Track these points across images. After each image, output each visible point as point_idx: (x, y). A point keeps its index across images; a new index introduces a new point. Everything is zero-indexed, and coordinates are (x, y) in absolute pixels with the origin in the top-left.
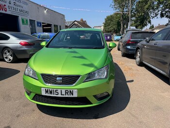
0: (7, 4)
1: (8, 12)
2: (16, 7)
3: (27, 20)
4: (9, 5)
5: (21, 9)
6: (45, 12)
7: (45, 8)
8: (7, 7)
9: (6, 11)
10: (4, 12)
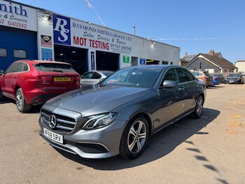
0: (110, 42)
1: (110, 51)
2: (119, 44)
3: (128, 58)
4: (112, 43)
5: (124, 45)
6: (152, 46)
7: (153, 41)
8: (109, 45)
9: (108, 49)
10: (106, 50)
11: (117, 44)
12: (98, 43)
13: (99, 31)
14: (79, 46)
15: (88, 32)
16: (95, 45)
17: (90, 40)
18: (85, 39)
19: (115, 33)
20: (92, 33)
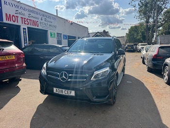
0: (39, 21)
1: (40, 27)
2: (46, 23)
3: (54, 34)
4: (41, 21)
5: (50, 24)
8: (39, 23)
9: (38, 26)
10: (36, 27)
11: (45, 22)
12: (29, 21)
13: (29, 11)
14: (12, 23)
15: (20, 11)
16: (26, 22)
17: (22, 18)
18: (17, 17)
19: (43, 13)
20: (23, 12)
